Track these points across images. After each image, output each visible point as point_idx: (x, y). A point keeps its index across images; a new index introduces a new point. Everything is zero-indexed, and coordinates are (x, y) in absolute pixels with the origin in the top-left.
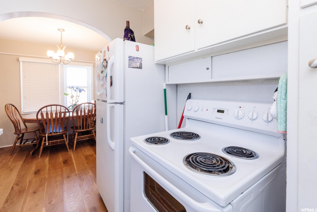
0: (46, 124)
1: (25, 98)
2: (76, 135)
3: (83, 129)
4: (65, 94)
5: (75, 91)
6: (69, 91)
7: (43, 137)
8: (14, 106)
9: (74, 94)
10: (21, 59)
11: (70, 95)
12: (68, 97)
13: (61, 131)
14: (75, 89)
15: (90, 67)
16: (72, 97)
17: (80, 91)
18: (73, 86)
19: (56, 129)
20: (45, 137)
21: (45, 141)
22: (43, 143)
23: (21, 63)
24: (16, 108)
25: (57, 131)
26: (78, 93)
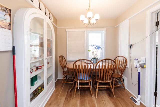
0: (78, 72)
1: (69, 52)
2: (98, 85)
3: (103, 80)
4: (88, 50)
5: (96, 48)
6: (91, 48)
7: (77, 82)
8: (64, 57)
9: (95, 50)
10: (67, 30)
11: (92, 51)
12: (90, 52)
13: (87, 79)
14: (95, 47)
15: (104, 31)
16: (93, 52)
17: (99, 48)
18: (94, 45)
19: (84, 78)
20: (78, 83)
21: (78, 85)
22: (76, 86)
23: (67, 32)
24: (64, 58)
25: (85, 79)
26: (97, 49)
